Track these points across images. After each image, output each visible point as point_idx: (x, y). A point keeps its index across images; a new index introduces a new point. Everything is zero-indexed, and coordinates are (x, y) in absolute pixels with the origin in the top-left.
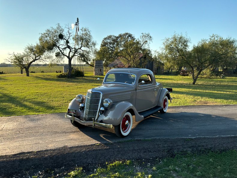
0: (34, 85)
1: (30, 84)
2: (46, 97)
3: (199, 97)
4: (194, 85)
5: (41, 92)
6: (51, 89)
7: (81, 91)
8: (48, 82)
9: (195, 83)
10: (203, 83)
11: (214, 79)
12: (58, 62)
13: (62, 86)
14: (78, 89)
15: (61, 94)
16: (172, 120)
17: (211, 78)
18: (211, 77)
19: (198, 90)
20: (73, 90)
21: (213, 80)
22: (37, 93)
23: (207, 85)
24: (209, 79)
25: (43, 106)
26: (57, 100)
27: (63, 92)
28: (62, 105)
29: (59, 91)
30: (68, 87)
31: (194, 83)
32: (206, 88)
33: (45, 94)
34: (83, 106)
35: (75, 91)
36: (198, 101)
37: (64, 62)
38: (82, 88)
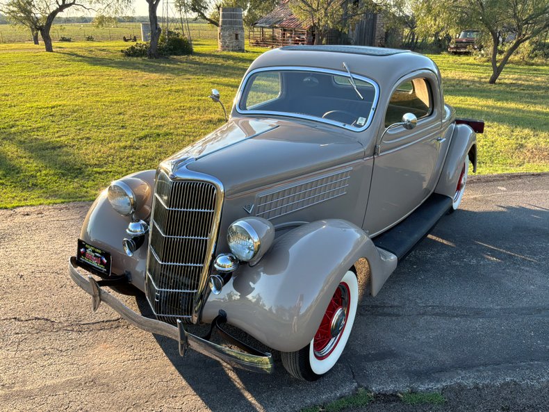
0: (55, 78)
1: (48, 75)
2: (74, 123)
3: (526, 131)
4: (493, 87)
5: (64, 105)
6: (97, 95)
7: (177, 102)
8: (96, 71)
9: (497, 81)
10: (516, 79)
11: (541, 68)
12: (119, 11)
13: (131, 83)
14: (171, 97)
15: (120, 114)
16: (493, 253)
17: (533, 64)
18: (533, 62)
19: (513, 105)
20: (157, 98)
21: (539, 70)
22: (54, 107)
23: (531, 86)
24: (526, 67)
25: (53, 163)
26: (101, 136)
27: (125, 106)
28: (110, 159)
29: (117, 102)
30: (145, 89)
31: (493, 81)
32: (531, 96)
33: (74, 112)
34: (139, 231)
35: (162, 101)
36: (530, 145)
37: (134, 11)
38: (182, 91)
